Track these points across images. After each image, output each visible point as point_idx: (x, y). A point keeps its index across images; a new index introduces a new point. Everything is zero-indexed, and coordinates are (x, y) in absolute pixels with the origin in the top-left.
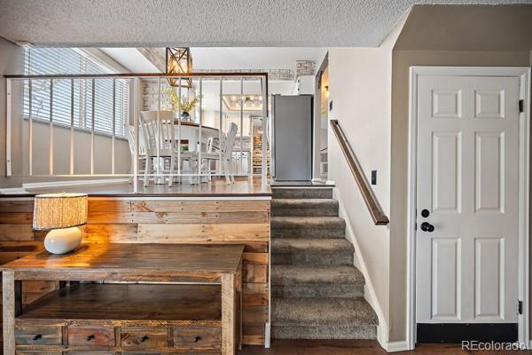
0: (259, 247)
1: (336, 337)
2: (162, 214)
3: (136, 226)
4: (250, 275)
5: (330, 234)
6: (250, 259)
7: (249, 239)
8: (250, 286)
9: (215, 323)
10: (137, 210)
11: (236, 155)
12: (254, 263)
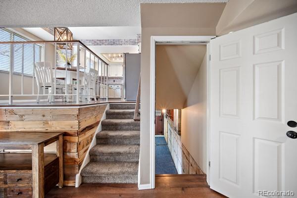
0: (73, 133)
1: (117, 182)
2: (22, 116)
3: (9, 122)
4: (68, 148)
5: (134, 128)
6: (68, 140)
7: (67, 129)
8: (68, 154)
9: (29, 171)
10: (9, 114)
11: (114, 87)
12: (70, 142)
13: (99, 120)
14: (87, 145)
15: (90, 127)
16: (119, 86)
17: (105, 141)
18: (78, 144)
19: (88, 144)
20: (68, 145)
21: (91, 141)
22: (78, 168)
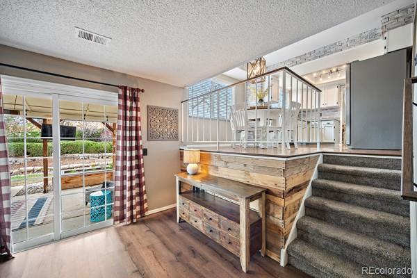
0: (277, 193)
2: (226, 163)
3: (217, 167)
4: (271, 211)
6: (271, 200)
7: (270, 186)
8: (271, 217)
10: (217, 159)
12: (274, 204)
13: (308, 180)
14: (294, 213)
15: (298, 189)
16: (332, 122)
17: (319, 214)
18: (285, 209)
19: (295, 211)
20: (271, 206)
21: (299, 209)
22: (283, 240)
